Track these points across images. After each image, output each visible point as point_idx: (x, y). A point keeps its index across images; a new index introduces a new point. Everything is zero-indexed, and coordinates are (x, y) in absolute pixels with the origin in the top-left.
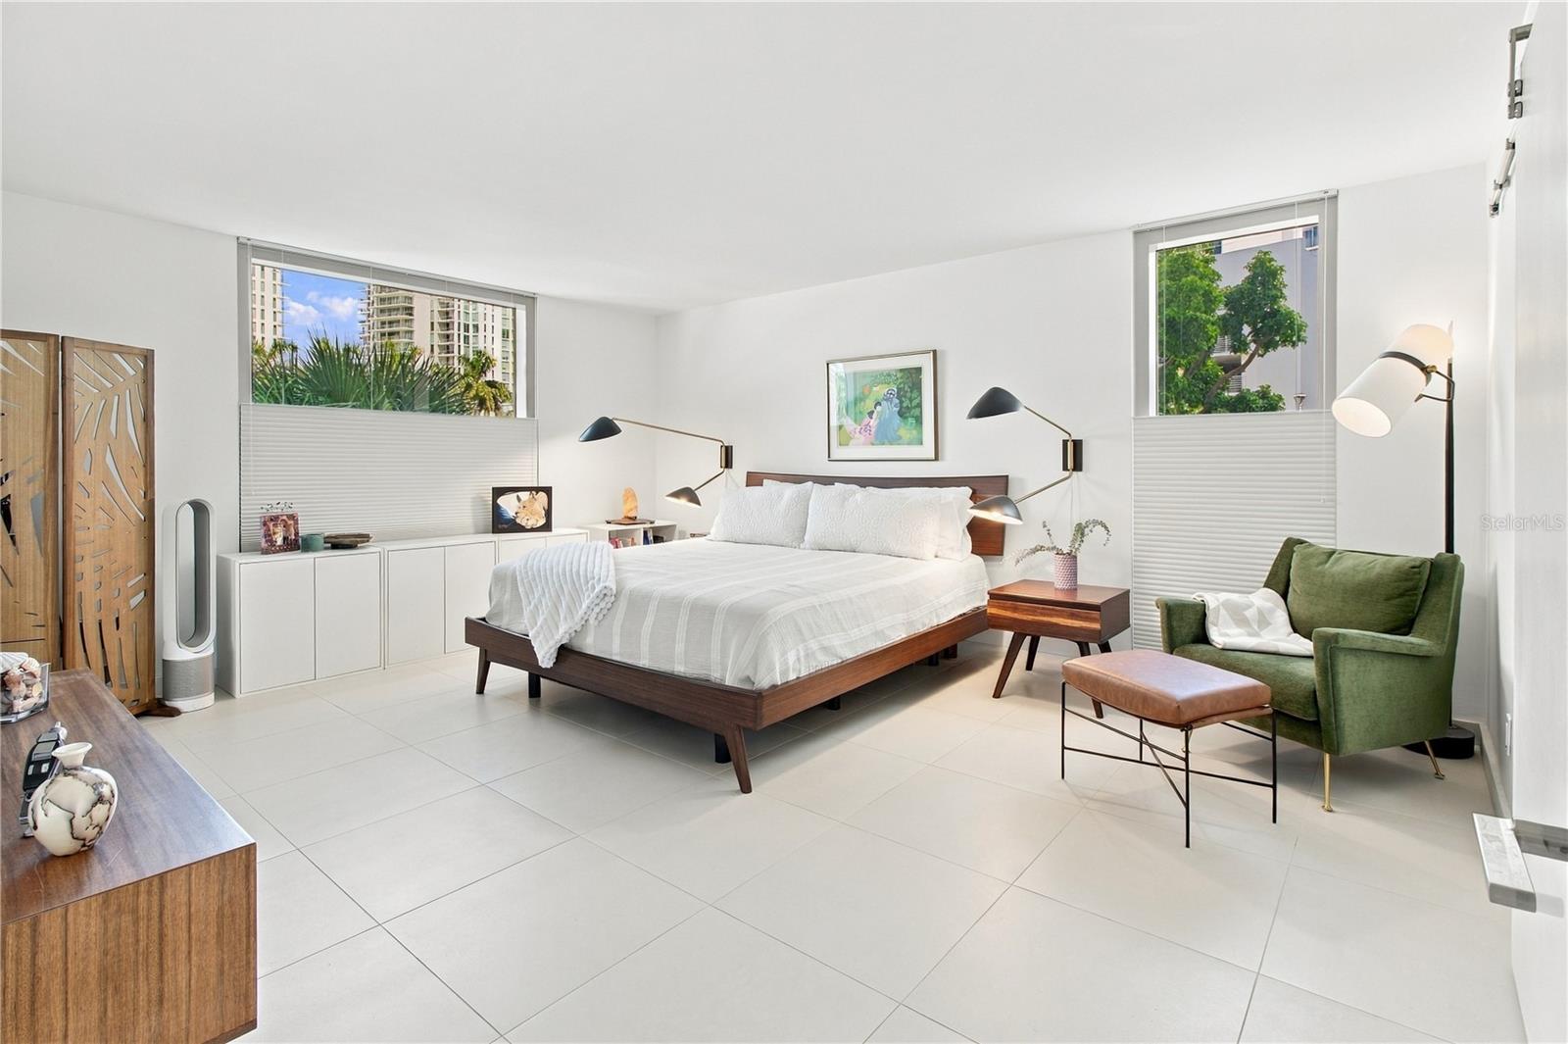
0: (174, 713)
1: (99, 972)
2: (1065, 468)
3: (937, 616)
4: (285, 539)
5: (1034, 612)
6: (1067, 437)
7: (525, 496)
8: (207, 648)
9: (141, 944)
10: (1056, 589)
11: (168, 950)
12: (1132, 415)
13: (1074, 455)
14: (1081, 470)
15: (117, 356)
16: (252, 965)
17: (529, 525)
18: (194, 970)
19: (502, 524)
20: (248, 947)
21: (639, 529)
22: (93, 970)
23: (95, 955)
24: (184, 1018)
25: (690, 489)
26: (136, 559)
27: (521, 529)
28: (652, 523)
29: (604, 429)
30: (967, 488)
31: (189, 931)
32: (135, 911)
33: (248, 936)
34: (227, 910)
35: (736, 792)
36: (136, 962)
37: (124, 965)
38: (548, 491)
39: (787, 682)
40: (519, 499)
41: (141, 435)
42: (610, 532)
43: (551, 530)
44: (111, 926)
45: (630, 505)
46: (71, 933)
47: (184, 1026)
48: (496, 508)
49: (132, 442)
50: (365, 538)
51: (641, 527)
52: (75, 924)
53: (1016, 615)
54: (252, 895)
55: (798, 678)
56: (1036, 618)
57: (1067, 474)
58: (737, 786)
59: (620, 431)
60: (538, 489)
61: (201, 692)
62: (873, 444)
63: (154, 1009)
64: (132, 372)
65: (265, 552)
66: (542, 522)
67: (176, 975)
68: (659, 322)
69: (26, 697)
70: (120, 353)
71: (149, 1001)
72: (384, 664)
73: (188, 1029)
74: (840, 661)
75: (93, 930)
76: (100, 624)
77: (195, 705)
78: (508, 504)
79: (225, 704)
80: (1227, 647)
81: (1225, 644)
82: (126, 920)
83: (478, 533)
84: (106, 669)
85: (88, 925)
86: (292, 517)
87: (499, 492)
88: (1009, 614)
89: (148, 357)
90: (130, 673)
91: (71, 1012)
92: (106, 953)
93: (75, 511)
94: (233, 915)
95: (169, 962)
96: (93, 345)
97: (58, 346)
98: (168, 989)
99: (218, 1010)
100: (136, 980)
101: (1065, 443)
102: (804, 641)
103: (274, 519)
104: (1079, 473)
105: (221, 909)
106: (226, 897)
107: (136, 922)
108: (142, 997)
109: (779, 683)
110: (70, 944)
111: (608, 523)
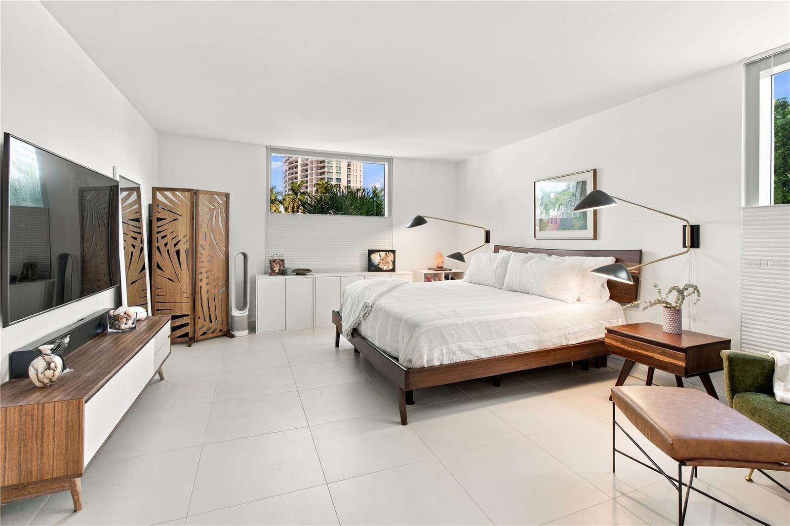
0: (232, 336)
1: (18, 437)
2: (684, 246)
3: (566, 339)
4: (279, 269)
5: (636, 346)
6: (686, 223)
7: (383, 254)
8: (245, 313)
9: (35, 429)
10: (664, 332)
11: (45, 434)
12: (743, 204)
13: (693, 236)
14: (698, 246)
15: (216, 196)
16: (80, 449)
17: (385, 268)
18: (56, 445)
19: (372, 267)
20: (79, 442)
21: (442, 273)
22: (16, 434)
23: (17, 429)
24: (51, 464)
25: (461, 254)
26: (221, 275)
27: (381, 270)
28: (451, 270)
29: (419, 221)
30: (612, 257)
31: (54, 429)
32: (32, 415)
33: (79, 437)
34: (70, 425)
35: (397, 423)
36: (32, 436)
37: (27, 435)
38: (393, 252)
39: (433, 366)
40: (380, 256)
41: (224, 226)
42: (425, 274)
43: (395, 272)
44: (23, 419)
45: (441, 260)
46: (8, 419)
47: (51, 467)
48: (370, 259)
49: (221, 229)
50: (309, 271)
51: (443, 272)
52: (9, 415)
53: (623, 346)
54: (81, 420)
55: (441, 365)
56: (637, 351)
57: (686, 249)
58: (399, 419)
59: (427, 222)
60: (389, 251)
61: (243, 329)
62: (558, 229)
63: (39, 457)
64: (221, 202)
65: (270, 275)
66: (391, 267)
67: (49, 445)
68: (458, 165)
69: (126, 324)
70: (217, 195)
71: (37, 453)
72: (313, 327)
73: (53, 469)
74: (477, 358)
75: (17, 420)
76: (208, 298)
77: (241, 334)
78: (376, 258)
79: (252, 335)
80: (785, 402)
81: (783, 399)
82: (29, 418)
83: (362, 271)
84: (210, 317)
85: (14, 417)
86: (283, 261)
87: (371, 252)
88: (618, 344)
89: (227, 196)
90: (219, 318)
91: (7, 449)
92: (21, 430)
93: (199, 255)
94: (73, 426)
95: (45, 440)
96: (206, 192)
97: (194, 194)
98: (45, 451)
99: (65, 465)
100: (32, 443)
101: (685, 227)
102: (446, 343)
103: (274, 261)
104: (697, 249)
105: (67, 422)
106: (70, 418)
107: (33, 420)
108: (35, 450)
109: (426, 366)
110: (8, 423)
111: (429, 269)
